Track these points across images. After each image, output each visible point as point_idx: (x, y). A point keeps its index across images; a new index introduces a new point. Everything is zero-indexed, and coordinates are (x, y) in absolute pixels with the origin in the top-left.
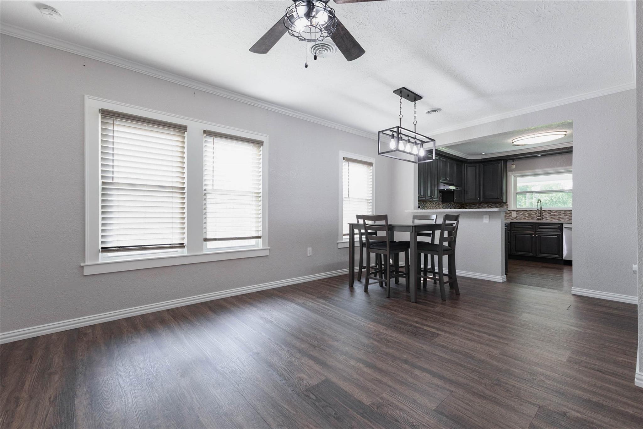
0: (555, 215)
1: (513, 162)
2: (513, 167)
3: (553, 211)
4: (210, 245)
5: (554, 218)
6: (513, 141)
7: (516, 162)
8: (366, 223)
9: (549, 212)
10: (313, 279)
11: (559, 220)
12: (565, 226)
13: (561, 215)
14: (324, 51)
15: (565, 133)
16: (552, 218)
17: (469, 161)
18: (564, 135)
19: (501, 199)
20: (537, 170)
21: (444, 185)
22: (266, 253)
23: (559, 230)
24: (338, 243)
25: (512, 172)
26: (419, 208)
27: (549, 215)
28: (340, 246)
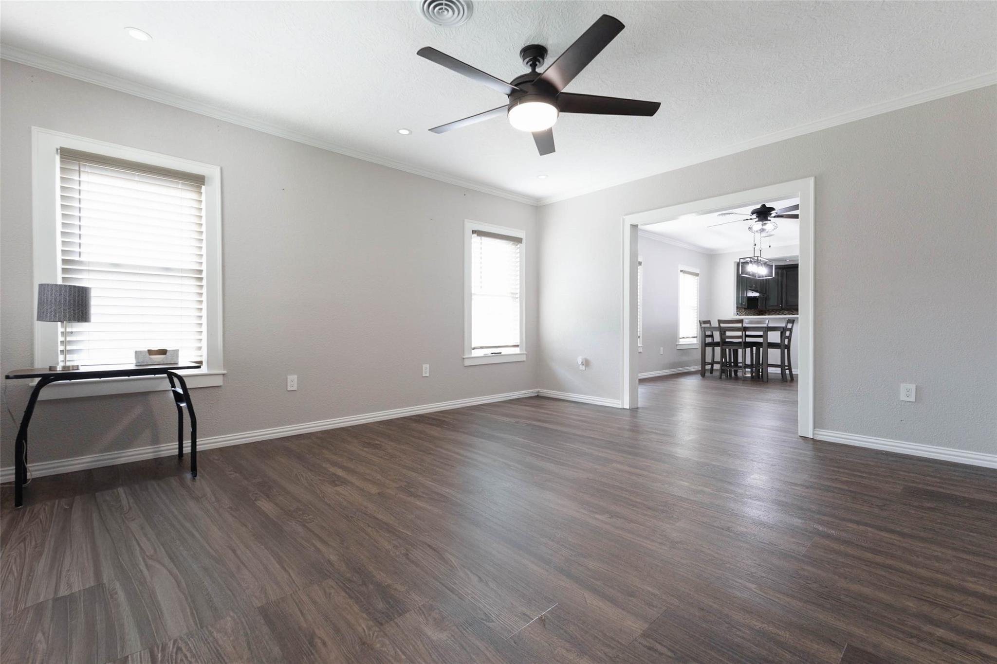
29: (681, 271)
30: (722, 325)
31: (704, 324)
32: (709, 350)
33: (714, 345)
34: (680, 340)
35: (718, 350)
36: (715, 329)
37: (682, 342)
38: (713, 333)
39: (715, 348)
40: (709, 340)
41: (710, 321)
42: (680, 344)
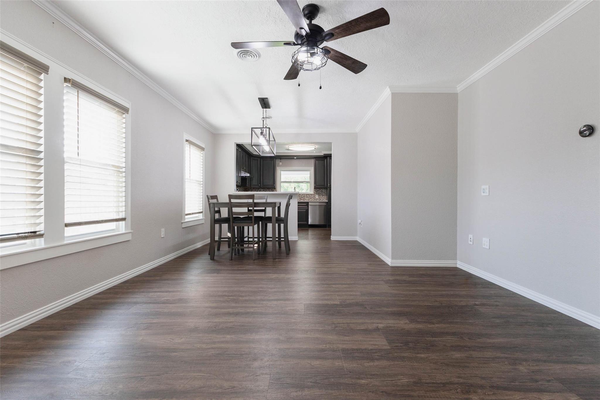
0: (302, 197)
1: (281, 160)
2: (281, 163)
3: (301, 195)
4: (69, 232)
5: (301, 199)
6: (289, 147)
7: (283, 161)
8: (232, 202)
9: (299, 195)
10: (169, 260)
11: (304, 200)
12: (310, 204)
13: (305, 197)
14: (249, 57)
15: (315, 147)
16: (300, 199)
17: (254, 156)
18: (314, 149)
19: (274, 186)
20: (291, 168)
21: (245, 173)
22: (129, 237)
23: (306, 207)
24: (182, 223)
25: (280, 167)
26: (237, 191)
27: (299, 197)
28: (184, 226)
29: (187, 141)
30: (233, 201)
31: (212, 199)
32: (217, 226)
33: (221, 221)
34: (186, 217)
35: (225, 226)
36: (224, 205)
37: (188, 218)
38: (220, 209)
39: (222, 225)
40: (217, 216)
41: (216, 196)
42: (186, 221)
